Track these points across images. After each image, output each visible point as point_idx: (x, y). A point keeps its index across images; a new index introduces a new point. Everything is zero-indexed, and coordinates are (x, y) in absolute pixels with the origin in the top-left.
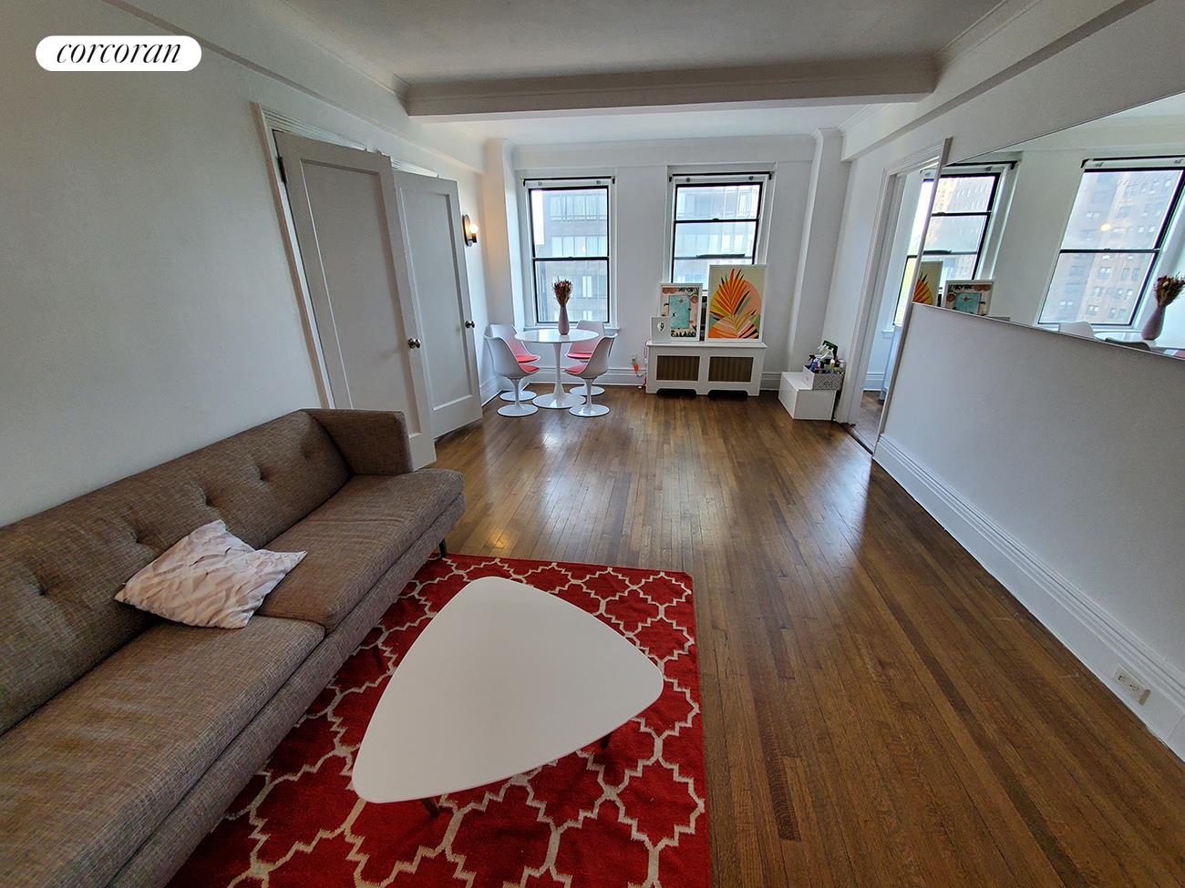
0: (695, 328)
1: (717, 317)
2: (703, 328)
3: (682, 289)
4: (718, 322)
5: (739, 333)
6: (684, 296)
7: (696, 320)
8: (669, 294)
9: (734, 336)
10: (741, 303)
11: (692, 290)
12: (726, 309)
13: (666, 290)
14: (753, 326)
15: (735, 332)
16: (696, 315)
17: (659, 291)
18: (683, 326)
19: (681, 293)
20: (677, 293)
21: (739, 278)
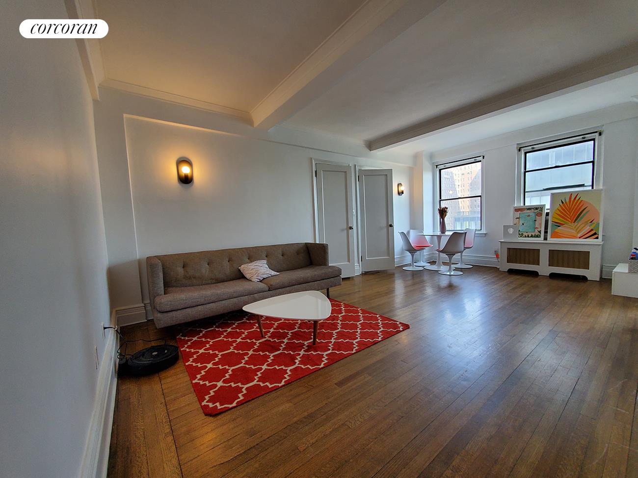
0: (540, 232)
1: (558, 225)
2: (546, 232)
3: (529, 209)
4: (559, 228)
5: (579, 235)
6: (532, 213)
7: (541, 227)
8: (520, 212)
9: (575, 237)
10: (580, 214)
11: (537, 209)
12: (567, 220)
13: (517, 210)
14: (592, 230)
15: (575, 235)
16: (540, 224)
17: (512, 210)
18: (530, 231)
19: (528, 211)
20: (526, 211)
21: (577, 199)
